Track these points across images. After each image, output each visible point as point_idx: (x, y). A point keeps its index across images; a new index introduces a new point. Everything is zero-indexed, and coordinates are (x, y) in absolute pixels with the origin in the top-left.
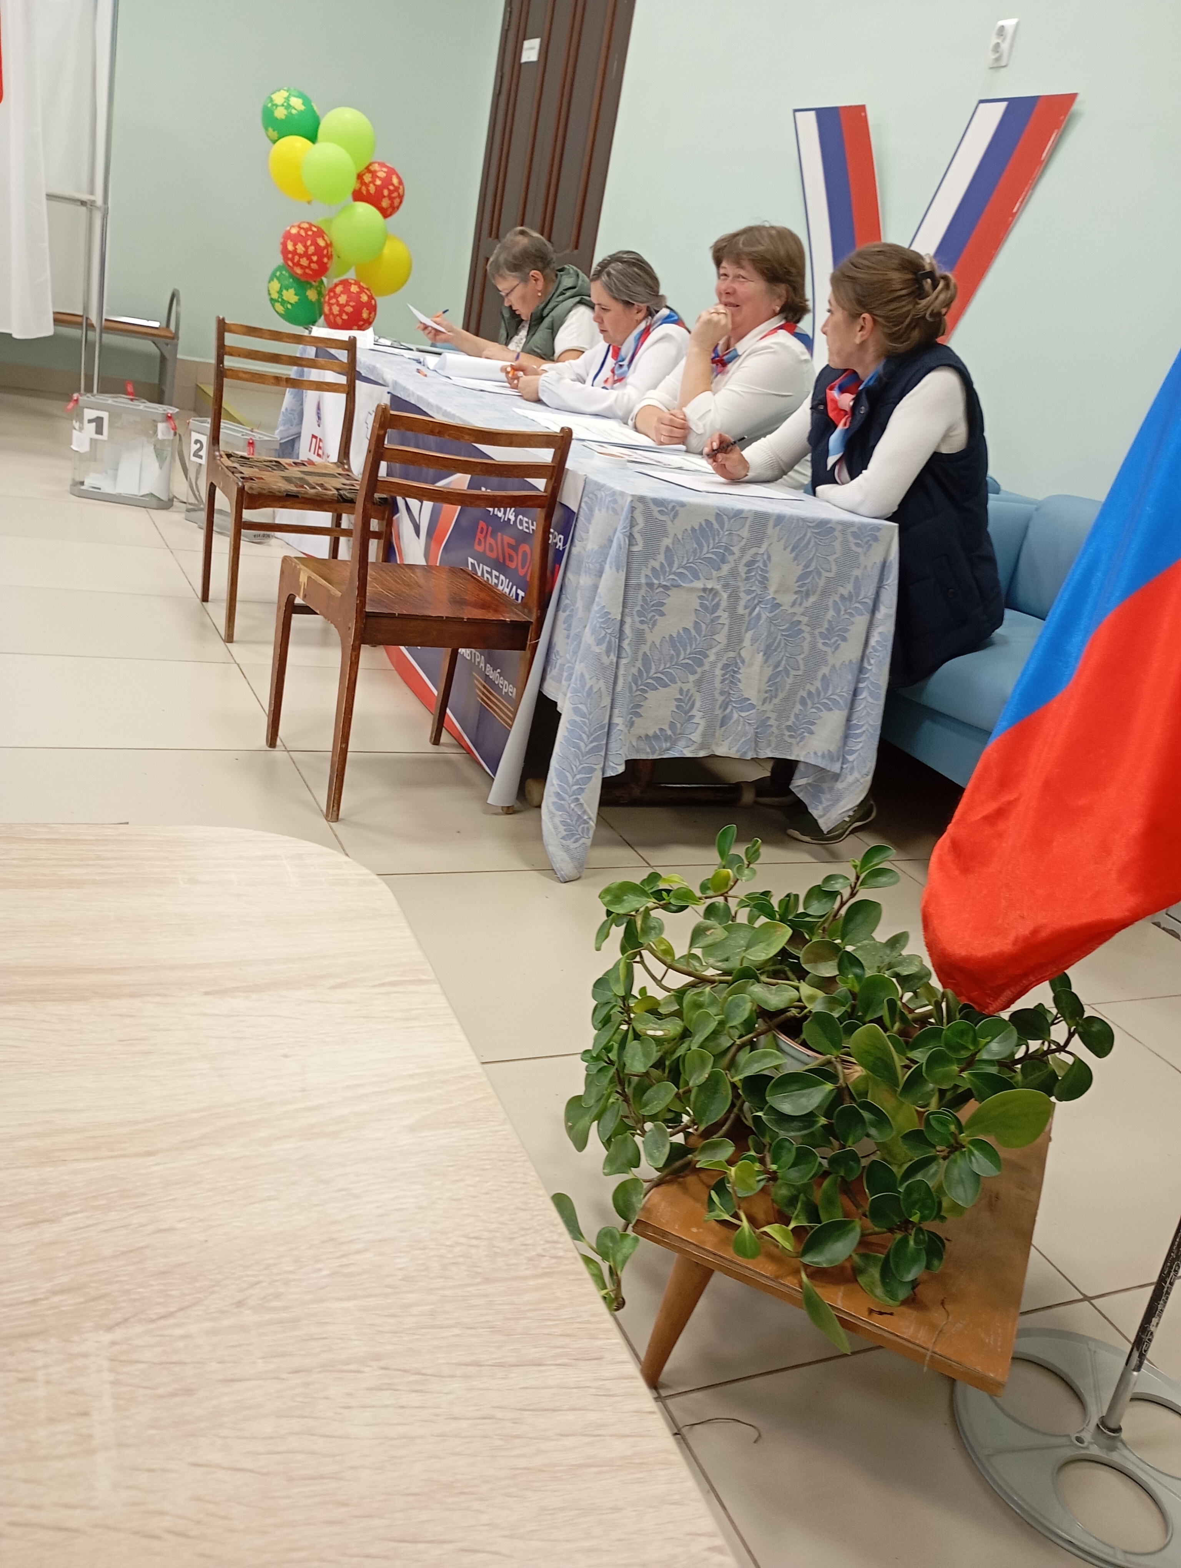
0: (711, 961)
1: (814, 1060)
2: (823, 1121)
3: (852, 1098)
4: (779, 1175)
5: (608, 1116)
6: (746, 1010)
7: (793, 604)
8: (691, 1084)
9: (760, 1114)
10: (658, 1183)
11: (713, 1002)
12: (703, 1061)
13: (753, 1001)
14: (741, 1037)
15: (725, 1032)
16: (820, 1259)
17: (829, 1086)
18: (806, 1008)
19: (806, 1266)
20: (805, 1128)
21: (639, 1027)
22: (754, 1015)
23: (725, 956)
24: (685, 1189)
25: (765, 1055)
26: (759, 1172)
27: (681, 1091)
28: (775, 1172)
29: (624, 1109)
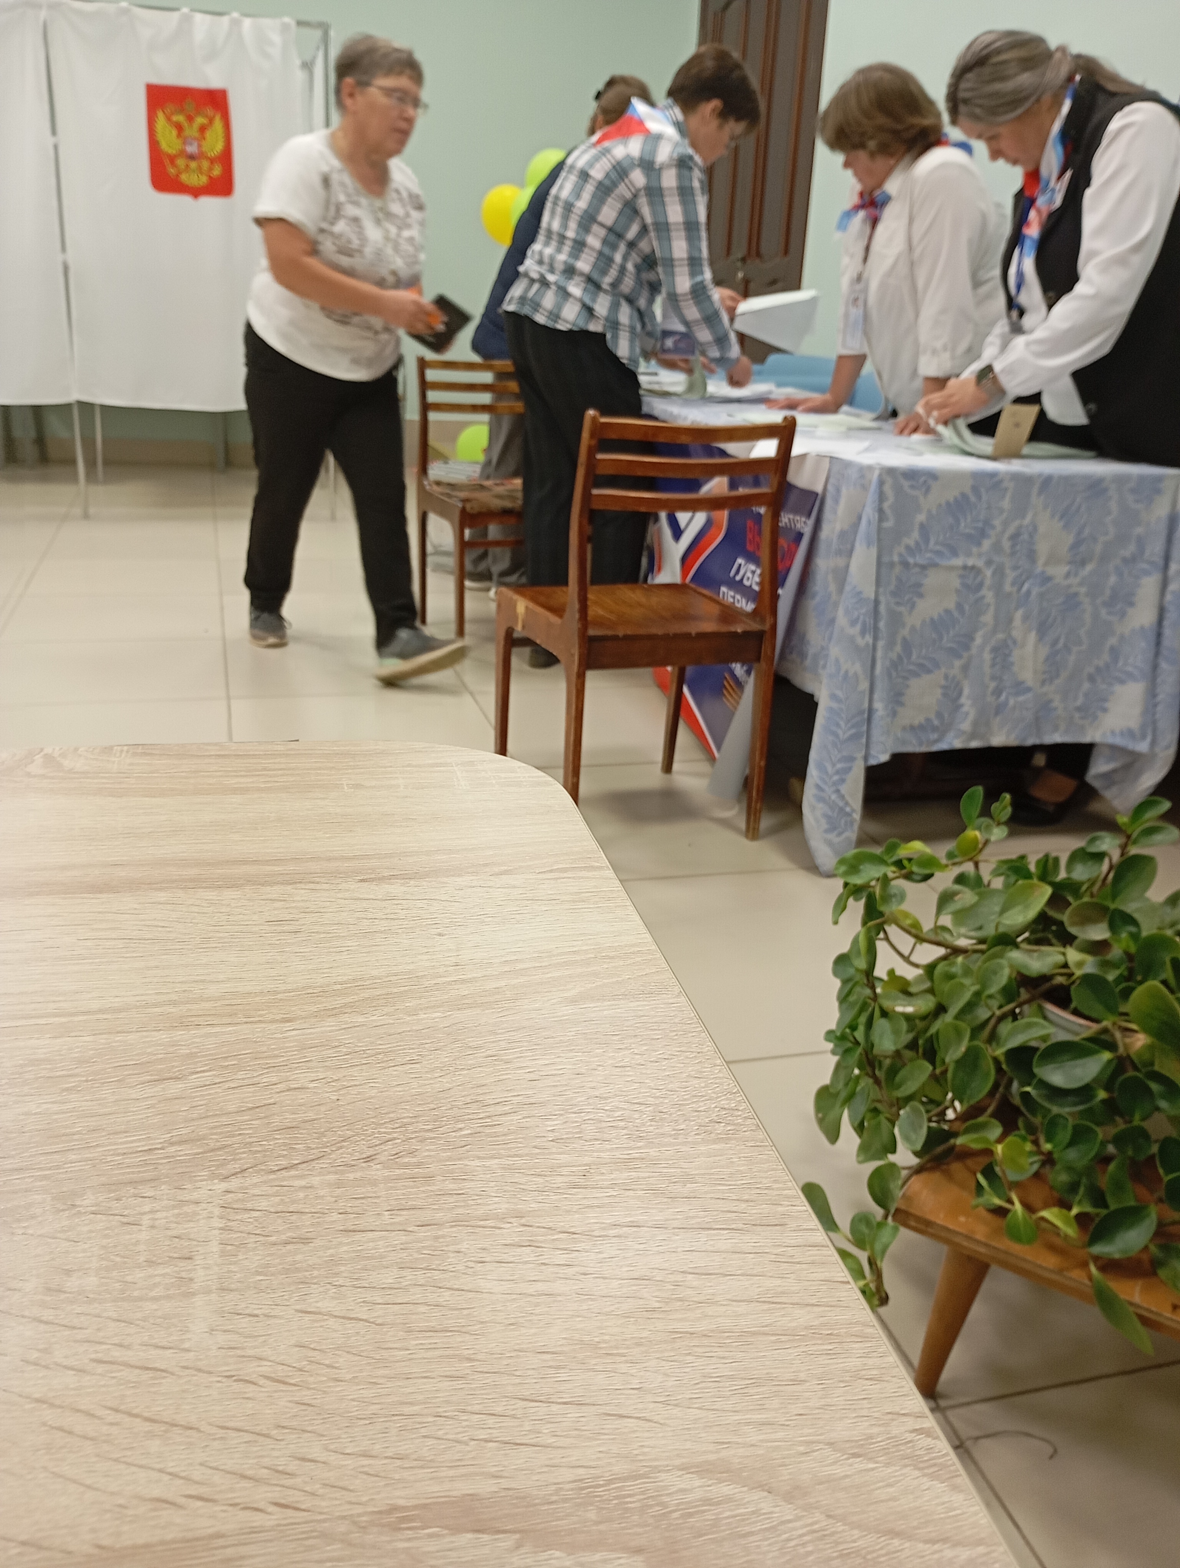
0: (963, 930)
1: (1087, 1029)
2: (1102, 1095)
3: (1136, 1068)
4: (1055, 1156)
5: (858, 1100)
6: (1004, 977)
7: (1068, 575)
8: (947, 1060)
9: (1028, 1089)
10: (918, 1170)
11: (967, 972)
12: (959, 1034)
13: (1011, 966)
14: (1000, 1007)
15: (982, 1003)
16: (1113, 1249)
17: (1107, 1056)
18: (1073, 974)
19: (1096, 1259)
20: (1081, 1103)
21: (887, 1004)
22: (1014, 984)
23: (977, 925)
24: (949, 1176)
25: (1029, 1026)
26: (1031, 1153)
27: (938, 1071)
28: (1050, 1153)
29: (875, 1093)
